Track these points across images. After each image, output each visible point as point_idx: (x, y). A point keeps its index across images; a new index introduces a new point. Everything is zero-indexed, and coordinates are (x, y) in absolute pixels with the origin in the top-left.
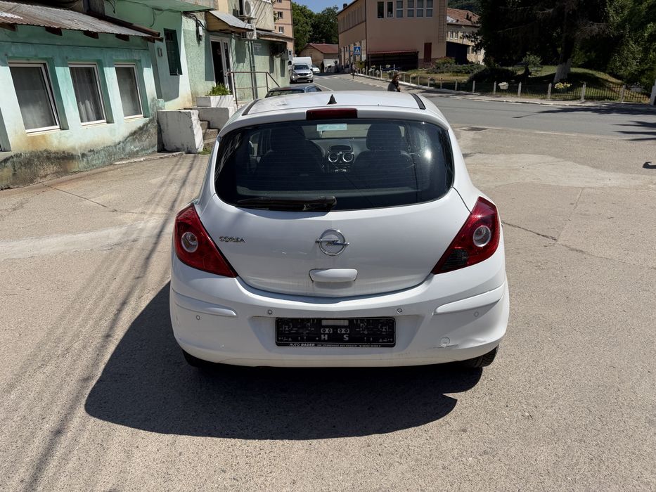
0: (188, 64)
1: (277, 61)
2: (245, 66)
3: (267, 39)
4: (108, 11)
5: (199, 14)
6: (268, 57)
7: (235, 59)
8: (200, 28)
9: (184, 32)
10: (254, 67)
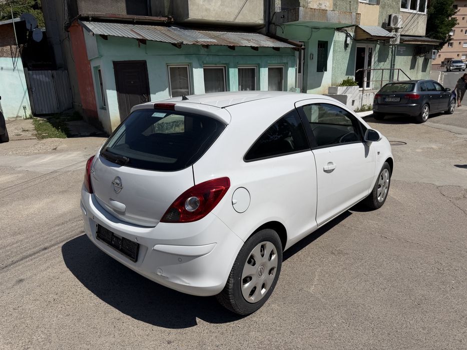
0: (333, 64)
1: (420, 60)
2: (387, 65)
3: (411, 43)
4: (279, 33)
5: (350, 28)
6: (410, 57)
7: (377, 59)
8: (349, 39)
9: (334, 42)
10: (394, 65)
